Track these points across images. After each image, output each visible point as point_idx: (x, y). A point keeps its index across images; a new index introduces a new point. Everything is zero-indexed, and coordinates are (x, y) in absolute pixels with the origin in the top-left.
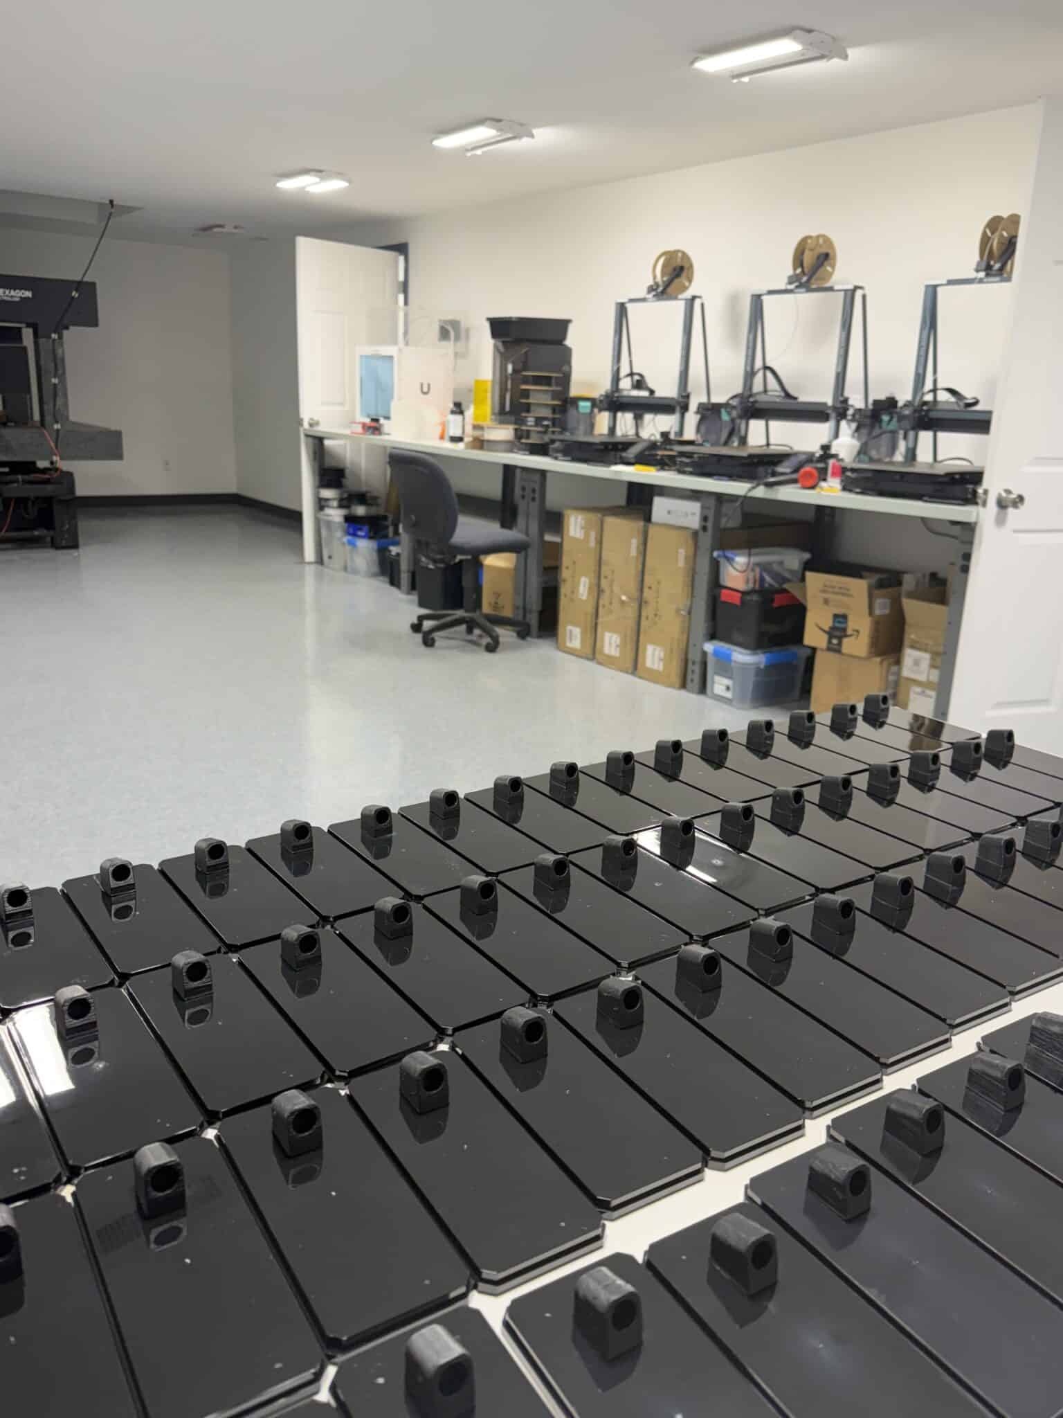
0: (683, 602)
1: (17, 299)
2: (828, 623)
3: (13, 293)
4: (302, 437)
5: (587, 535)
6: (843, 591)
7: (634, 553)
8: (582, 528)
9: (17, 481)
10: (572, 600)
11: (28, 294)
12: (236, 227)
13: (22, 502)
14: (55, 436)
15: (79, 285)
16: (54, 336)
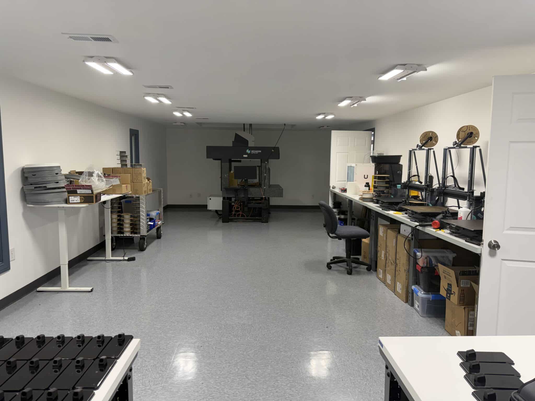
0: (406, 267)
1: (257, 153)
2: (446, 287)
3: (256, 151)
4: (330, 192)
5: (383, 235)
6: (449, 274)
7: (394, 245)
8: (383, 232)
9: (253, 203)
10: (380, 259)
11: (260, 151)
12: (327, 126)
13: (255, 208)
14: (264, 191)
15: (274, 148)
16: (266, 162)
